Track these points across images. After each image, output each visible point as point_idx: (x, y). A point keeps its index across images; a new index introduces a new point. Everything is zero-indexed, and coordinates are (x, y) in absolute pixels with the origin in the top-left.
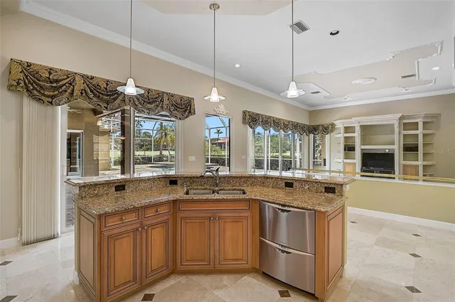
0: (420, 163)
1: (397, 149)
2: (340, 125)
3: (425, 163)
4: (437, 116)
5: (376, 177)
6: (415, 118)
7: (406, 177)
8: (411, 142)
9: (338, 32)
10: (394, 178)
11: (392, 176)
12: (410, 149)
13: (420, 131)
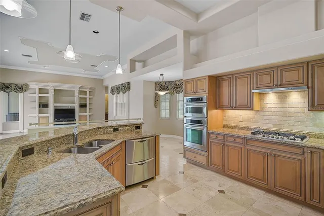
0: (88, 114)
1: (76, 106)
2: (34, 86)
3: (90, 114)
4: (94, 89)
5: (65, 124)
6: (86, 89)
7: (81, 122)
8: (83, 102)
9: (98, 32)
10: (75, 124)
11: (74, 122)
12: (83, 106)
13: (88, 96)
